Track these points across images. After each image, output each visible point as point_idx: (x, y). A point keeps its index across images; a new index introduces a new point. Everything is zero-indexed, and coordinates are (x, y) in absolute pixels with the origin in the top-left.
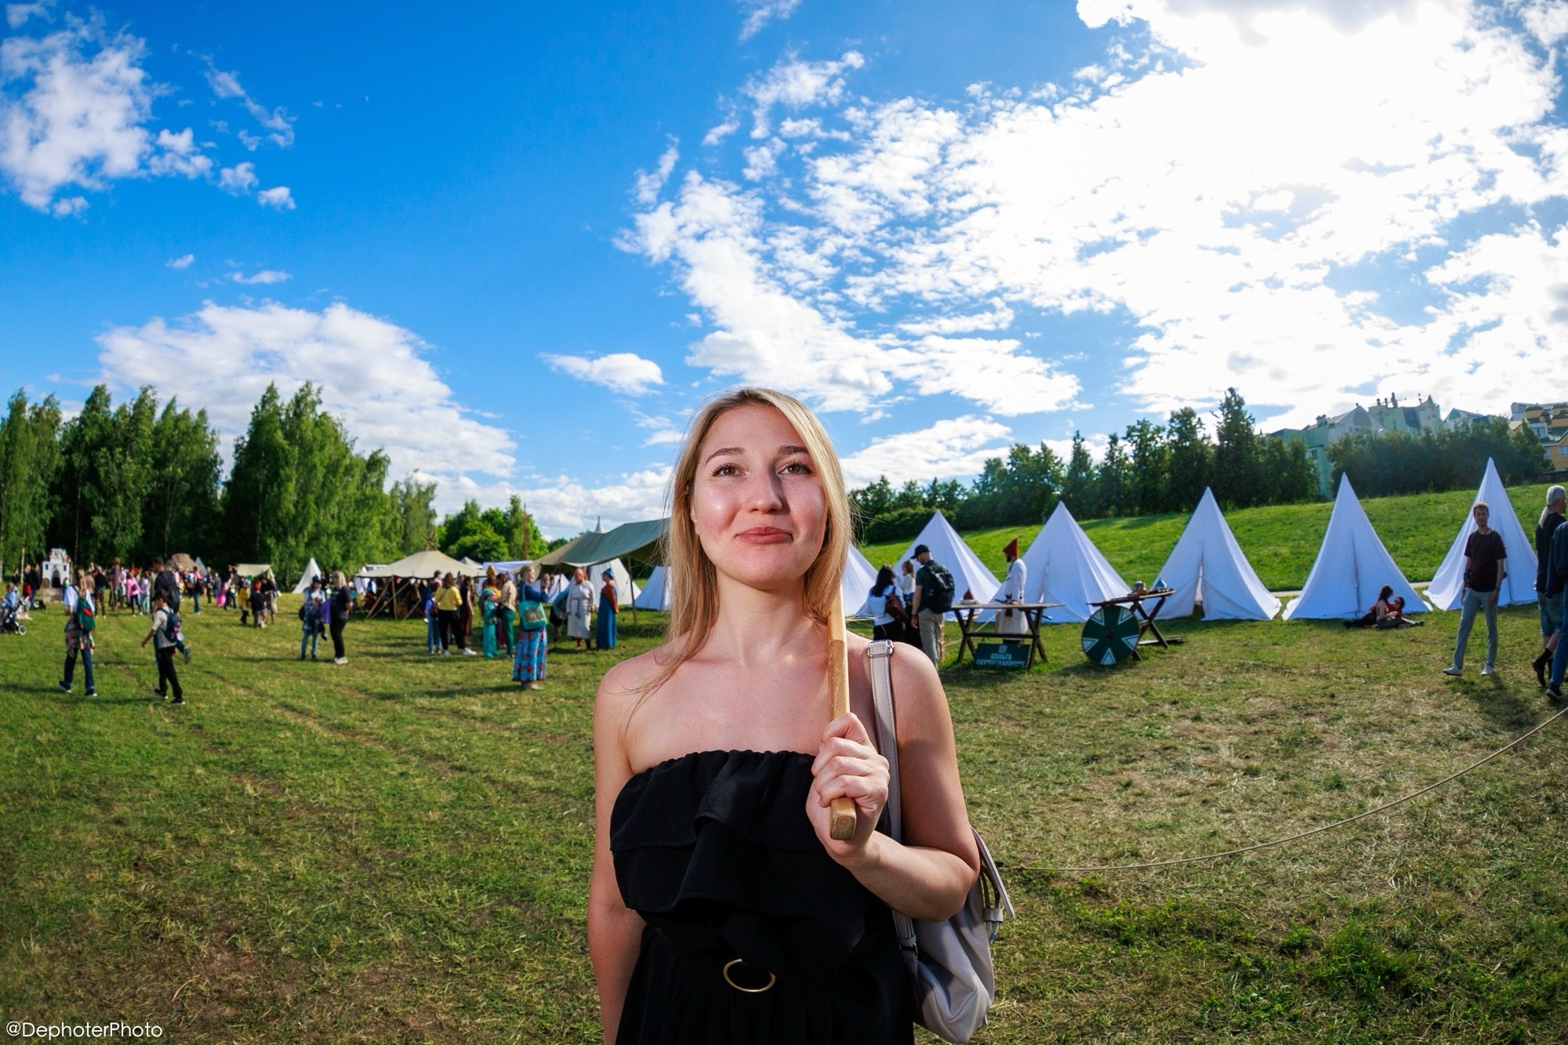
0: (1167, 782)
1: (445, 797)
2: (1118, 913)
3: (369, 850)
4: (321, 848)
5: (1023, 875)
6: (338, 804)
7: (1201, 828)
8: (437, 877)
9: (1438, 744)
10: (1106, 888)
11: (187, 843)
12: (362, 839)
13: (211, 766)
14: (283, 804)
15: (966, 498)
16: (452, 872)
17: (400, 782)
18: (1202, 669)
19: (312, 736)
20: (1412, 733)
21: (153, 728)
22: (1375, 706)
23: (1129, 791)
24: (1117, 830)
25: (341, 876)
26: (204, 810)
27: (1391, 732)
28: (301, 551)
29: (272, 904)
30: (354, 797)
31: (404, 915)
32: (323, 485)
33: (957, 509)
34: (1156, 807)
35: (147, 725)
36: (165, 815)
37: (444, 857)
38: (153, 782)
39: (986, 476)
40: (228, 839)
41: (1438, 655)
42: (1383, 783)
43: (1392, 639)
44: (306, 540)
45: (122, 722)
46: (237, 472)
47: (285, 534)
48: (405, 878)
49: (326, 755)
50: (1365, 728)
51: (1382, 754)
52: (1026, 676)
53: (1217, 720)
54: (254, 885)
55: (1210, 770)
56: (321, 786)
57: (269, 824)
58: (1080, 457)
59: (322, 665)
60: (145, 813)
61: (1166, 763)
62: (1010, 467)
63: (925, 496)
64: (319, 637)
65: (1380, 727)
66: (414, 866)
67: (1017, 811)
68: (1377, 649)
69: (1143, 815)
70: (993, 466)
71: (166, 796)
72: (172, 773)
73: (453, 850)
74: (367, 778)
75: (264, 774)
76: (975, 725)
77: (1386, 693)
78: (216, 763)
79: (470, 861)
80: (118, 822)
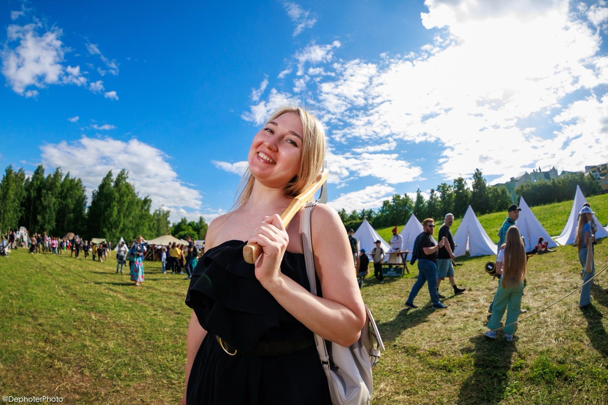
0: (460, 313)
1: (171, 323)
2: (445, 361)
3: (140, 341)
4: (121, 339)
5: (405, 349)
6: (129, 324)
7: (475, 329)
8: (167, 352)
9: (566, 291)
10: (439, 352)
11: (67, 334)
12: (137, 337)
13: (79, 308)
14: (106, 323)
15: (376, 216)
16: (173, 350)
17: (154, 317)
18: (470, 273)
19: (119, 300)
20: (556, 288)
21: (57, 294)
22: (540, 280)
23: (445, 317)
24: (441, 331)
25: (128, 350)
26: (75, 323)
27: (547, 288)
28: (118, 235)
29: (99, 358)
30: (135, 322)
31: (153, 365)
32: (127, 209)
33: (373, 221)
34: (456, 322)
35: (55, 292)
36: (59, 324)
37: (170, 344)
38: (55, 312)
39: (383, 207)
40: (83, 334)
41: (563, 261)
42: (546, 307)
43: (544, 257)
44: (120, 230)
45: (44, 290)
46: (94, 203)
47: (112, 228)
48: (154, 351)
49: (125, 307)
50: (537, 288)
51: (544, 296)
52: (402, 279)
53: (478, 290)
54: (93, 351)
55: (477, 308)
56: (121, 317)
57: (100, 330)
58: (420, 198)
59: (125, 276)
60: (51, 323)
61: (459, 307)
62: (392, 203)
63: (360, 216)
64: (124, 265)
65: (542, 287)
66: (158, 347)
67: (401, 326)
68: (539, 261)
69: (451, 325)
70: (386, 203)
71: (60, 317)
72: (63, 310)
73: (174, 342)
74: (141, 315)
75: (99, 312)
76: (382, 297)
77: (544, 275)
78: (81, 307)
79: (181, 346)
80: (40, 325)
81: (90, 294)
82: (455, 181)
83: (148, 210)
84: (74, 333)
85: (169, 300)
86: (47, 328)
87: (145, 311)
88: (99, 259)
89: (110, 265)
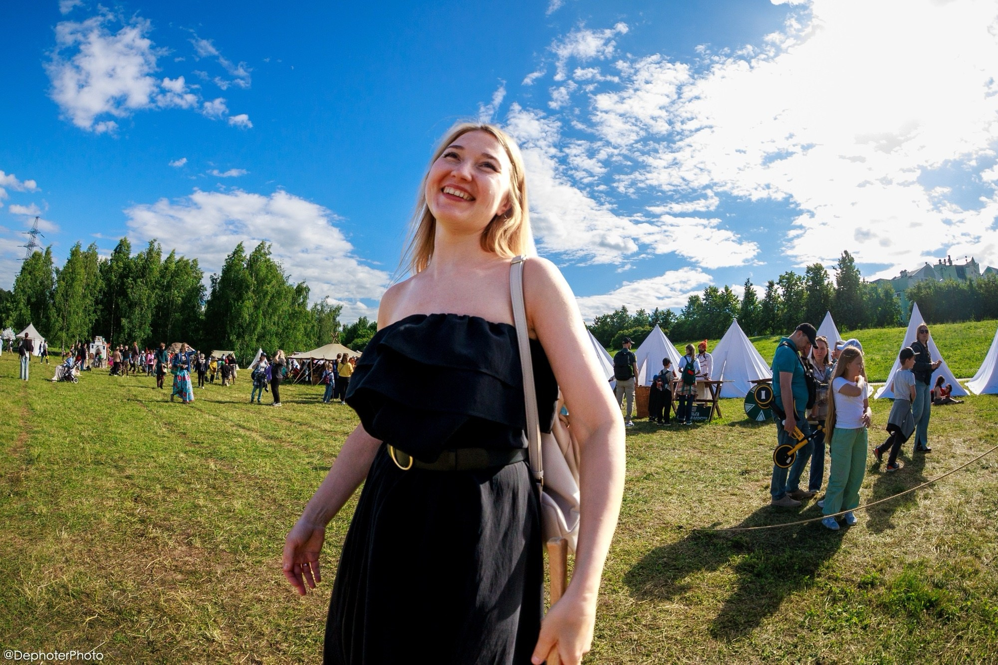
4: (253, 498)
6: (267, 476)
13: (190, 453)
19: (254, 441)
28: (254, 343)
33: (672, 328)
35: (152, 431)
36: (158, 476)
38: (152, 460)
39: (689, 307)
40: (195, 490)
46: (214, 294)
49: (262, 452)
56: (257, 467)
57: (222, 484)
58: (750, 295)
60: (145, 474)
62: (704, 301)
70: (693, 301)
71: (160, 467)
72: (165, 456)
75: (222, 459)
78: (193, 452)
80: (128, 477)
81: (208, 433)
82: (809, 270)
83: (303, 304)
84: (181, 489)
85: (332, 443)
86: (140, 481)
87: (294, 458)
88: (223, 382)
89: (240, 390)
